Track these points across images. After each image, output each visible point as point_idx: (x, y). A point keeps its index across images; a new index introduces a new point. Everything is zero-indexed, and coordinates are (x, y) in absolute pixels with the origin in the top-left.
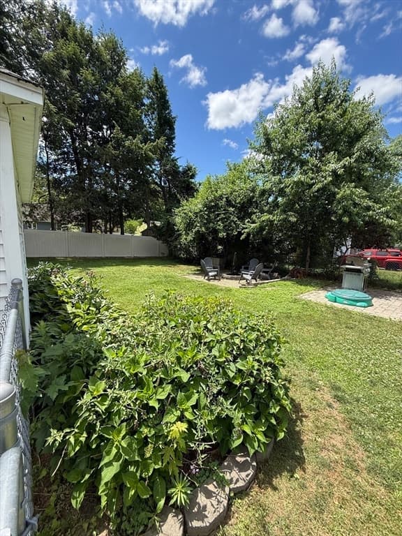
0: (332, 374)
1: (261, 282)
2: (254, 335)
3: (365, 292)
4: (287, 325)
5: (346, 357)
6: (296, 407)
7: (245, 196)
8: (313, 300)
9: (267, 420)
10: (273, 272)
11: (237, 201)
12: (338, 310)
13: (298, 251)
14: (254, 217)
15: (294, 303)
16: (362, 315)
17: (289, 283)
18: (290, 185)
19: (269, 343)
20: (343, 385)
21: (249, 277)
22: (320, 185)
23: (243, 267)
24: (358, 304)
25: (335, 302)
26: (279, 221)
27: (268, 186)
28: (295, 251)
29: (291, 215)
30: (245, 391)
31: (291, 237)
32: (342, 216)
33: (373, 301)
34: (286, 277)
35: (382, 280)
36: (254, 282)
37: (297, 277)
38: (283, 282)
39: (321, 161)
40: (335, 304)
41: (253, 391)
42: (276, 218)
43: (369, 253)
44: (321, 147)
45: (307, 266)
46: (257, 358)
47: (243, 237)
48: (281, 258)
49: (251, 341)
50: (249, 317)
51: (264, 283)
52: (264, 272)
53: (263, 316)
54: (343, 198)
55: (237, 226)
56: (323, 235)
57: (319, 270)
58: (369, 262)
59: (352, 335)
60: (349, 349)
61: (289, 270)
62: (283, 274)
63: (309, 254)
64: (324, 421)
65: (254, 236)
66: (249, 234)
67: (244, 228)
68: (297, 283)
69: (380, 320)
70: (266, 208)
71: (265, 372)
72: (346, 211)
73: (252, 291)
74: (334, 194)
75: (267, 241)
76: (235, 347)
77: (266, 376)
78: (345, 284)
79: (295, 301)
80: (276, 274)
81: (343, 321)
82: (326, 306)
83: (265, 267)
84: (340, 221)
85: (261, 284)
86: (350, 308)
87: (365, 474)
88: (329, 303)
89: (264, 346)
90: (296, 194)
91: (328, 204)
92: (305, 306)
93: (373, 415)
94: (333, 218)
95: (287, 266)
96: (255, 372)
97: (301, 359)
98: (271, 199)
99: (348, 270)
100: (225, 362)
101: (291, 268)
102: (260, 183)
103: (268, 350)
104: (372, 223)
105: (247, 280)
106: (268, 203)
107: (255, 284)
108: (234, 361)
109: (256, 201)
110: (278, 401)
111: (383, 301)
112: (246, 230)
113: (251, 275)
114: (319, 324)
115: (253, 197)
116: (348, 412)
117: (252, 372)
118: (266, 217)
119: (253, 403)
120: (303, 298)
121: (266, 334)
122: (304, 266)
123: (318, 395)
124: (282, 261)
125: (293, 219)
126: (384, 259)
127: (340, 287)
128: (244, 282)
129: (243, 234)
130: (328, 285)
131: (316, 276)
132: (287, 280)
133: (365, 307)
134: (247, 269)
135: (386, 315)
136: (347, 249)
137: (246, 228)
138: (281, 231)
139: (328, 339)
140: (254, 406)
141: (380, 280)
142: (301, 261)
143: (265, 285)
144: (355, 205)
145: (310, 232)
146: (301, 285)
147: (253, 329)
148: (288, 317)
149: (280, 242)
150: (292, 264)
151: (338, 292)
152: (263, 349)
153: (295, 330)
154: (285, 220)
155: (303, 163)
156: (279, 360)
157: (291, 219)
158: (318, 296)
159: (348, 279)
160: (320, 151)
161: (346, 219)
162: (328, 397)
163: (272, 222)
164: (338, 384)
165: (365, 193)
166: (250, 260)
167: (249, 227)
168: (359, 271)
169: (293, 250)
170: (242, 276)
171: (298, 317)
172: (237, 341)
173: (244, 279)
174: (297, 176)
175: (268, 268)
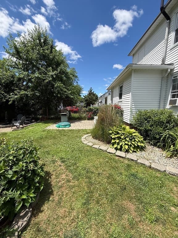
0: (60, 154)
1: (26, 125)
2: (22, 151)
3: (69, 122)
4: (41, 142)
5: (64, 146)
6: (48, 174)
7: (8, 80)
8: (51, 129)
9: (34, 186)
10: (32, 120)
11: (2, 82)
12: (60, 130)
13: (43, 109)
14: (16, 92)
15: (44, 132)
16: (68, 130)
17: (40, 124)
18: (34, 78)
19: (31, 152)
20: (64, 156)
21: (18, 124)
22: (47, 81)
23: (13, 119)
24: (67, 127)
25: (59, 127)
26: (31, 95)
27: (22, 76)
28: (41, 109)
29: (36, 92)
30: (20, 180)
31: (38, 103)
32: (57, 94)
33: (71, 124)
34: (39, 121)
35: (73, 117)
36: (21, 126)
37: (44, 120)
38: (37, 124)
39: (46, 70)
40: (60, 128)
41: (25, 177)
42: (29, 93)
43: (69, 108)
44: (46, 64)
45: (48, 115)
46: (25, 161)
47: (10, 103)
48: (35, 113)
49: (20, 155)
50: (18, 144)
51: (27, 126)
52: (27, 120)
53: (26, 141)
54: (57, 87)
55: (5, 97)
56: (52, 101)
57: (52, 116)
58: (68, 111)
59: (66, 138)
60: (65, 143)
61: (40, 118)
62: (37, 120)
63: (47, 110)
64: (58, 172)
65: (18, 102)
66: (14, 101)
67: (10, 98)
68: (44, 123)
69: (73, 130)
70: (23, 88)
71: (30, 166)
72: (59, 92)
73: (21, 131)
74: (54, 85)
75: (26, 105)
76: (10, 162)
77: (31, 167)
78: (62, 120)
79: (44, 131)
80: (33, 121)
81: (62, 134)
82: (56, 130)
83: (27, 118)
84: (57, 96)
85: (26, 126)
86: (64, 129)
87: (72, 181)
88: (57, 129)
89: (29, 154)
90: (37, 82)
91: (52, 89)
92: (48, 132)
93: (73, 161)
94: (55, 95)
95: (38, 116)
96: (24, 168)
97: (48, 154)
98: (25, 83)
99: (62, 115)
100: (4, 172)
101: (40, 117)
102: (17, 74)
103: (31, 156)
104: (67, 97)
105: (17, 126)
106: (23, 85)
107: (22, 127)
108: (11, 169)
109: (16, 83)
110: (38, 175)
111: (73, 124)
112: (12, 99)
113: (19, 123)
114: (54, 138)
115: (13, 81)
116: (66, 164)
117: (23, 169)
118: (23, 92)
119: (26, 183)
120: (47, 129)
121: (28, 148)
122: (46, 115)
123: (56, 164)
124: (35, 114)
125: (38, 94)
126: (73, 110)
127: (61, 122)
128: (15, 127)
129: (10, 101)
130: (57, 122)
131: (52, 119)
132: (39, 122)
133: (69, 127)
134: (16, 120)
135: (74, 128)
136: (61, 107)
137: (12, 98)
138: (33, 100)
139: (58, 142)
140: (27, 184)
141: (72, 117)
142: (44, 113)
143: (29, 126)
144: (61, 90)
145: (47, 100)
146: (46, 123)
147: (21, 149)
148: (41, 138)
149: (33, 105)
150: (41, 115)
151: (60, 124)
152: (28, 156)
153: (45, 143)
154: (34, 95)
155: (39, 69)
156: (37, 158)
157: (37, 94)
158: (53, 127)
159: (63, 118)
160: (46, 65)
161: (59, 95)
162: (59, 163)
163: (27, 95)
164: (63, 156)
165: (64, 86)
166: (17, 115)
167: (13, 97)
168: (65, 115)
169: (40, 109)
170: (13, 124)
171: (46, 137)
172: (11, 158)
173: (15, 126)
174: (37, 75)
175: (28, 118)
